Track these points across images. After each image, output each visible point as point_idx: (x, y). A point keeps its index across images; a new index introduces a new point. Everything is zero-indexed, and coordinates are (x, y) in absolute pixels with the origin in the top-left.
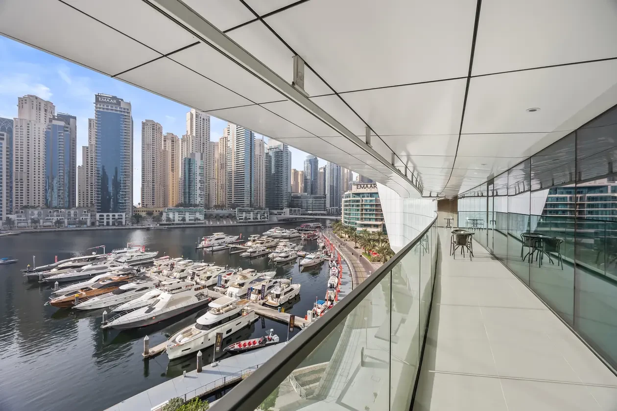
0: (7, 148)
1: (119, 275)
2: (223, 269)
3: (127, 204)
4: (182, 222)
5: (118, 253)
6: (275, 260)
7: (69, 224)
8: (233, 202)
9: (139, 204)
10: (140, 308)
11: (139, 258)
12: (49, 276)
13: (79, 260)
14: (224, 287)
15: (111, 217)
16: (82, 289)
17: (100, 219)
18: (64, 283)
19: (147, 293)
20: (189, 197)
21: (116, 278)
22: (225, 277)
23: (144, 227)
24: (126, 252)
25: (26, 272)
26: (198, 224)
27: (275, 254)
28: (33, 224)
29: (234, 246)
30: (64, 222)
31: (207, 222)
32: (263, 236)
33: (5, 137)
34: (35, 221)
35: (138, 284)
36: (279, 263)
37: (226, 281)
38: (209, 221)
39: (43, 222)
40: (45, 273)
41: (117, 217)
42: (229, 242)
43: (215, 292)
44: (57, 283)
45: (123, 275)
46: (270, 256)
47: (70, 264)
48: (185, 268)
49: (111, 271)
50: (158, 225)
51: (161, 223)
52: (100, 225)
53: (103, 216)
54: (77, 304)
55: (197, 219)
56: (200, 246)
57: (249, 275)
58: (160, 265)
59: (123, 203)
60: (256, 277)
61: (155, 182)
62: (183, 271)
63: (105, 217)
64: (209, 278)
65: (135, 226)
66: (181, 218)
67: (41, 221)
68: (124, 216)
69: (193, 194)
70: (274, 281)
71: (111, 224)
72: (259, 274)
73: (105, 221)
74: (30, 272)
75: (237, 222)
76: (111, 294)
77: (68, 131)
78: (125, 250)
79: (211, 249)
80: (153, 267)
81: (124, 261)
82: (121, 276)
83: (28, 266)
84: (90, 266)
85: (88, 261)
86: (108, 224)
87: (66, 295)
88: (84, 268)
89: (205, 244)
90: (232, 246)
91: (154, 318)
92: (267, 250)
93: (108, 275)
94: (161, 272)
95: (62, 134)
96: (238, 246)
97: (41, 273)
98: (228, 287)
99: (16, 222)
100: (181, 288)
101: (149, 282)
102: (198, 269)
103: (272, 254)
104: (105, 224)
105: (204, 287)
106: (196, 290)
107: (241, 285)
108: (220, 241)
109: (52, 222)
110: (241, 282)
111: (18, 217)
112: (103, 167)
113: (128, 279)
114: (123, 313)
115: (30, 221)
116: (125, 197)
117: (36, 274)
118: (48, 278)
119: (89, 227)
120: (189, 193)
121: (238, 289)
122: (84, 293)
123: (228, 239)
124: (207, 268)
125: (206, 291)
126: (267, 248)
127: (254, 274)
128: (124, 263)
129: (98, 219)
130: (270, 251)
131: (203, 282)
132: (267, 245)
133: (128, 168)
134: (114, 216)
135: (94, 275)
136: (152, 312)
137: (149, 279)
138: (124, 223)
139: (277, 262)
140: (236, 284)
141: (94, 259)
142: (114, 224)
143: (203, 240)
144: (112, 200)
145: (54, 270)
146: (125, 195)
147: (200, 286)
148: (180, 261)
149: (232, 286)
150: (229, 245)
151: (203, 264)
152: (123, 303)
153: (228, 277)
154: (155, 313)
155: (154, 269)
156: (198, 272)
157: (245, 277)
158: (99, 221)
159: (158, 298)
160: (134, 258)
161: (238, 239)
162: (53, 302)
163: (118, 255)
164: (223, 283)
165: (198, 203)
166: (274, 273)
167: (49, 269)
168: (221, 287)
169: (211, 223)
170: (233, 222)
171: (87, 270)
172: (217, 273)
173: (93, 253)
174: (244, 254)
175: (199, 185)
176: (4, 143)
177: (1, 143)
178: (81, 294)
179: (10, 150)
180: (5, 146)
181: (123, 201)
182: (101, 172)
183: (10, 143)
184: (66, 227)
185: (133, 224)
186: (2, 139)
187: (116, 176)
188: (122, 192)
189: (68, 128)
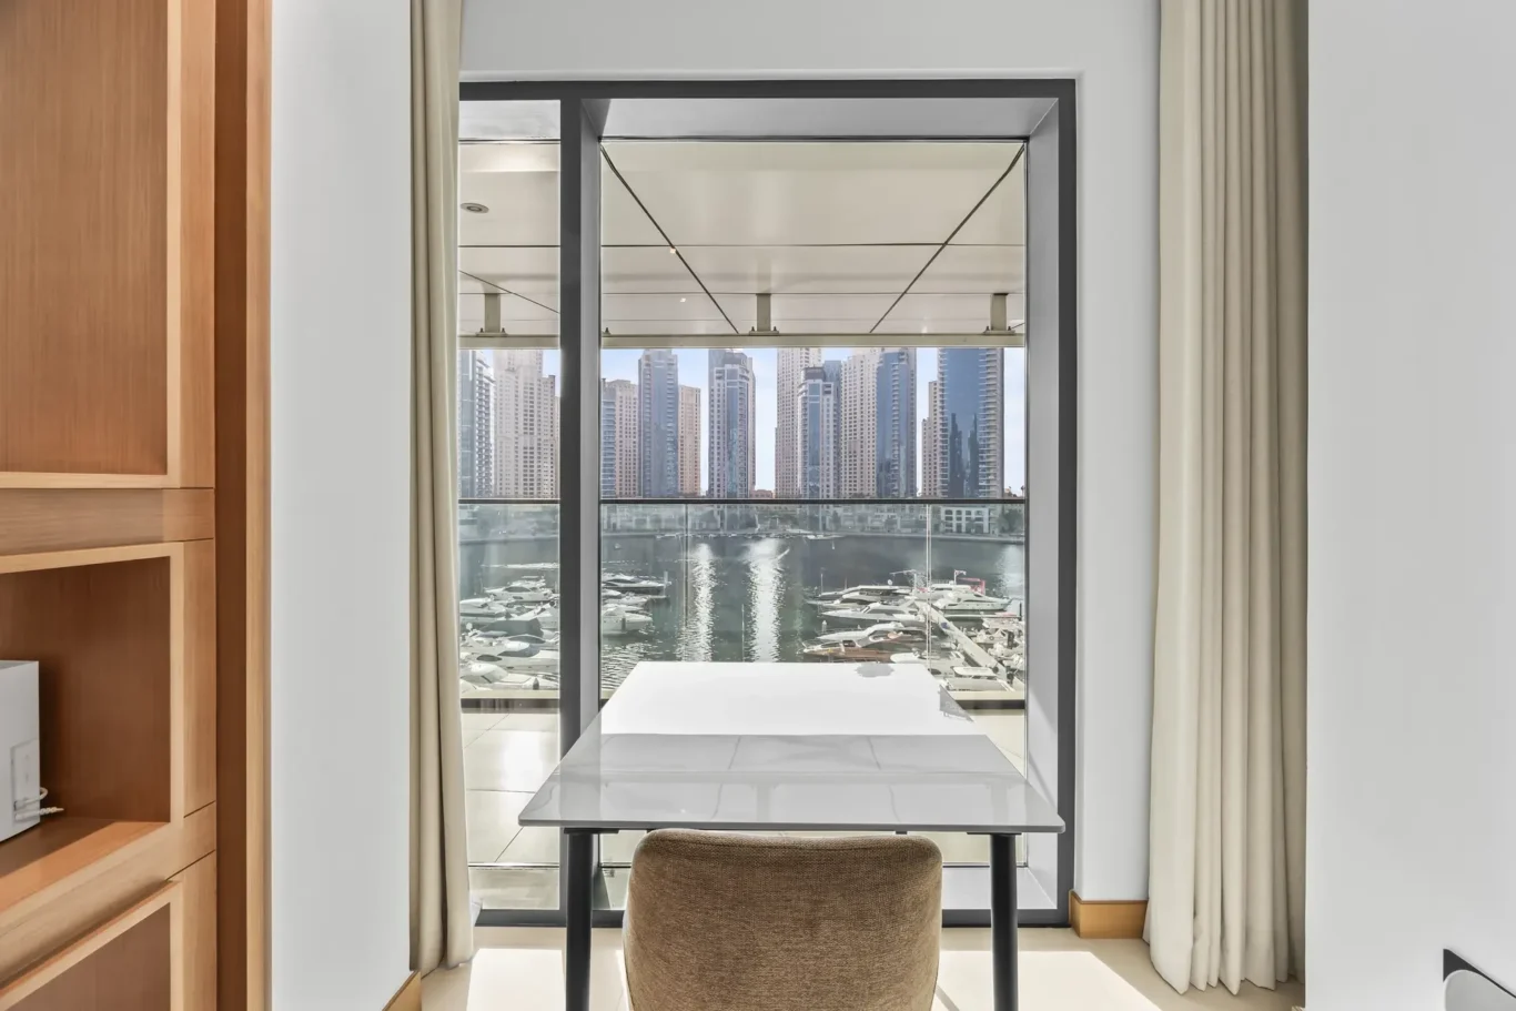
0: (835, 405)
3: (992, 489)
5: (937, 589)
11: (972, 606)
12: (827, 609)
13: (869, 592)
15: (964, 516)
16: (845, 642)
17: (947, 518)
18: (838, 624)
21: (892, 636)
24: (950, 589)
28: (860, 524)
33: (832, 389)
34: (862, 519)
35: (921, 658)
39: (872, 521)
40: (825, 604)
41: (973, 516)
44: (824, 623)
45: (905, 632)
47: (856, 595)
49: (894, 622)
52: (945, 531)
53: (950, 512)
59: (984, 487)
63: (954, 516)
65: (1007, 538)
67: (870, 519)
68: (986, 516)
71: (964, 530)
73: (955, 522)
74: (814, 598)
77: (903, 360)
78: (951, 584)
80: (982, 632)
85: (880, 595)
86: (959, 526)
88: (872, 606)
93: (889, 626)
94: (991, 646)
95: (897, 368)
97: (821, 603)
99: (842, 519)
104: (954, 529)
111: (845, 510)
112: (954, 416)
115: (856, 518)
116: (989, 475)
117: (816, 602)
118: (825, 613)
122: (843, 650)
129: (944, 519)
134: (969, 513)
135: (874, 622)
138: (986, 530)
141: (888, 593)
142: (968, 532)
144: (965, 483)
145: (838, 602)
146: (990, 469)
155: (982, 637)
158: (945, 523)
160: (963, 605)
162: (806, 651)
167: (832, 598)
171: (875, 611)
173: (890, 582)
176: (831, 397)
177: (828, 400)
178: (840, 650)
179: (838, 406)
180: (832, 402)
181: (984, 484)
182: (949, 427)
183: (838, 396)
184: (899, 532)
185: (1003, 531)
186: (829, 392)
187: (974, 435)
188: (984, 463)
189: (903, 354)
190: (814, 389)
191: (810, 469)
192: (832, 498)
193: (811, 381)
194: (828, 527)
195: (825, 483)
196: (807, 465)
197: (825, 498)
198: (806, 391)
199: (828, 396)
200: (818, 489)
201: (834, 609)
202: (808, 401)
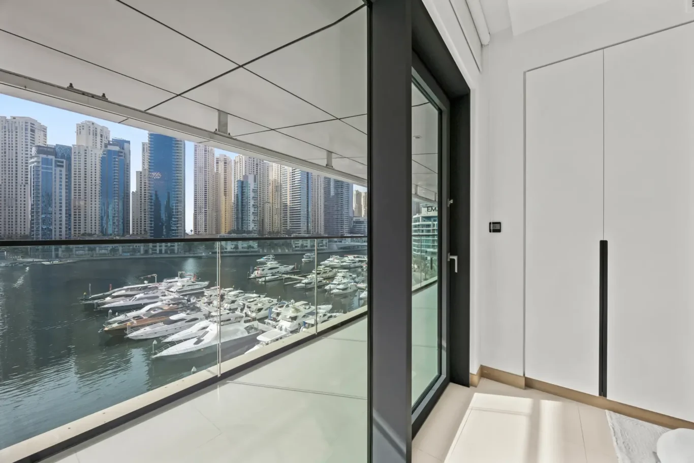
0: (66, 175)
1: (170, 304)
2: (275, 301)
3: (179, 231)
4: (234, 250)
5: (170, 282)
6: (332, 292)
7: (123, 252)
8: (288, 228)
9: (191, 231)
10: (189, 339)
11: (190, 288)
12: (104, 304)
13: (132, 289)
14: (275, 320)
16: (134, 318)
19: (196, 324)
20: (242, 223)
21: (166, 308)
22: (277, 309)
23: (195, 255)
24: (177, 281)
25: (82, 300)
26: (252, 252)
27: (332, 286)
28: (90, 252)
29: (288, 276)
30: (118, 250)
31: (261, 250)
32: (321, 265)
33: (64, 164)
34: (91, 249)
36: (336, 295)
37: (278, 314)
38: (263, 249)
39: (99, 250)
40: (99, 301)
41: (169, 244)
42: (283, 271)
43: (265, 326)
44: (110, 311)
46: (327, 287)
47: (123, 292)
48: (235, 299)
49: (162, 301)
50: (210, 253)
51: (214, 251)
52: (152, 254)
54: (130, 333)
55: (250, 247)
56: (252, 276)
57: (302, 308)
58: (211, 296)
59: (175, 230)
60: (309, 311)
61: (207, 207)
62: (233, 302)
64: (260, 310)
65: (187, 255)
66: (233, 247)
69: (246, 219)
70: (329, 315)
71: (163, 252)
72: (313, 308)
73: (158, 248)
75: (293, 251)
76: (161, 324)
77: (122, 156)
78: (176, 279)
79: (263, 279)
80: (204, 298)
81: (175, 291)
82: (171, 305)
83: (85, 293)
84: (141, 295)
85: (140, 290)
86: (161, 251)
87: (118, 323)
88: (138, 296)
89: (258, 273)
90: (286, 276)
91: (202, 350)
92: (325, 281)
93: (159, 304)
94: (211, 303)
95: (117, 160)
96: (293, 277)
97: (96, 301)
98: (279, 321)
99: (74, 250)
100: (230, 320)
101: (199, 313)
102: (249, 300)
103: (329, 286)
104: (158, 252)
105: (254, 319)
106: (245, 322)
107: (294, 318)
108: (274, 271)
109: (107, 250)
110: (293, 315)
112: (156, 192)
113: (178, 308)
114: (173, 343)
116: (178, 224)
117: (91, 302)
118: (103, 307)
119: (142, 255)
120: (242, 218)
121: (290, 323)
122: (135, 322)
123: (283, 269)
124: (258, 299)
125: (256, 324)
126: (324, 279)
127: (307, 307)
128: (175, 292)
129: (152, 247)
130: (328, 282)
131: (254, 315)
132: (324, 275)
133: (180, 193)
135: (145, 304)
136: (201, 344)
137: (199, 310)
138: (176, 251)
139: (335, 295)
140: (288, 317)
141: (145, 288)
142: (166, 252)
143: (256, 270)
144: (164, 227)
145: (108, 299)
146: (178, 221)
147: (249, 318)
148: (230, 291)
149: (284, 319)
150: (284, 275)
151: (255, 295)
152: (173, 334)
153: (279, 309)
154: (204, 345)
155: (205, 300)
156: (249, 303)
157: (297, 310)
158: (152, 248)
159: (207, 330)
160: (186, 288)
161: (294, 269)
162: (106, 329)
163: (169, 284)
164: (274, 316)
165: (251, 229)
166: (330, 306)
167: (104, 297)
168: (272, 320)
169: (265, 251)
170: (289, 250)
171: (140, 299)
172: (268, 305)
173: (146, 282)
174: (298, 285)
175: (252, 210)
176: (64, 170)
177: (61, 171)
178: (133, 323)
179: (68, 177)
180: (64, 173)
181: (175, 228)
182: (154, 198)
183: (69, 170)
184: (121, 255)
185: (185, 252)
186: (62, 166)
187: (168, 202)
188: (175, 218)
189: (122, 152)
190: (46, 162)
191: (43, 216)
192: (63, 238)
193: (42, 156)
194: (60, 255)
195: (58, 226)
196: (40, 213)
197: (58, 239)
198: (38, 162)
199: (58, 169)
200: (51, 230)
201: (109, 303)
202: (40, 169)
